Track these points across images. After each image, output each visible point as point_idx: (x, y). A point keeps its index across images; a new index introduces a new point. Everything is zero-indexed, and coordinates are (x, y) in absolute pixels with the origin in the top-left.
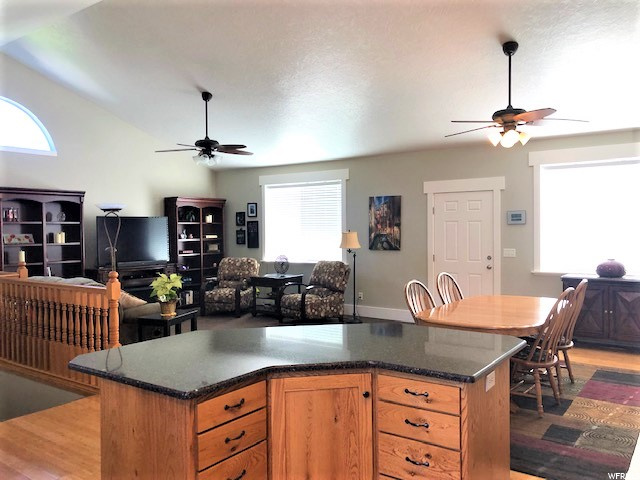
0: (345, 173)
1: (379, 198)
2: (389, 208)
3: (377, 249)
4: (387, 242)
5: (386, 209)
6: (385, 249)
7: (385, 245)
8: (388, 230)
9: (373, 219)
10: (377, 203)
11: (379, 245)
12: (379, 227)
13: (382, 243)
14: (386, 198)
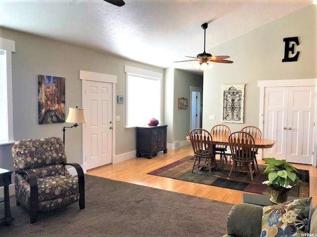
0: (12, 44)
1: (49, 77)
2: (57, 87)
3: (47, 123)
4: (56, 116)
5: (54, 88)
6: (54, 122)
7: (54, 118)
8: (57, 106)
9: (44, 97)
10: (47, 81)
11: (49, 119)
12: (49, 103)
13: (52, 117)
14: (55, 78)
